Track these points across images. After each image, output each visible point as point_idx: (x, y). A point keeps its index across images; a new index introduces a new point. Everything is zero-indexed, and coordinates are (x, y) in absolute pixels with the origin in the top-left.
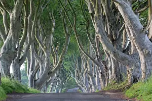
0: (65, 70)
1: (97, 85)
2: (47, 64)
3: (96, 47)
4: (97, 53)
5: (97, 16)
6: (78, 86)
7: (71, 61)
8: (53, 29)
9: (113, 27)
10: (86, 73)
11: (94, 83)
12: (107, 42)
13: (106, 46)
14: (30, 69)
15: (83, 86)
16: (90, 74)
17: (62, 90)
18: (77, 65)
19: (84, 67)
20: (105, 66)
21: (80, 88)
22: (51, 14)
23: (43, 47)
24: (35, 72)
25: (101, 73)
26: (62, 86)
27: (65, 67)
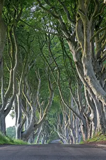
0: (49, 125)
1: (77, 137)
2: (33, 118)
3: (79, 100)
4: (79, 107)
5: (85, 56)
6: (60, 138)
7: (54, 117)
8: (39, 86)
9: (98, 76)
10: (66, 127)
11: (75, 136)
12: (97, 86)
13: (96, 90)
14: (18, 122)
15: (64, 138)
16: (71, 127)
17: (47, 142)
18: (60, 120)
19: (65, 122)
20: (88, 118)
21: (62, 140)
22: (38, 73)
23: (30, 102)
24: (22, 124)
25: (83, 126)
26: (47, 138)
27: (50, 123)
